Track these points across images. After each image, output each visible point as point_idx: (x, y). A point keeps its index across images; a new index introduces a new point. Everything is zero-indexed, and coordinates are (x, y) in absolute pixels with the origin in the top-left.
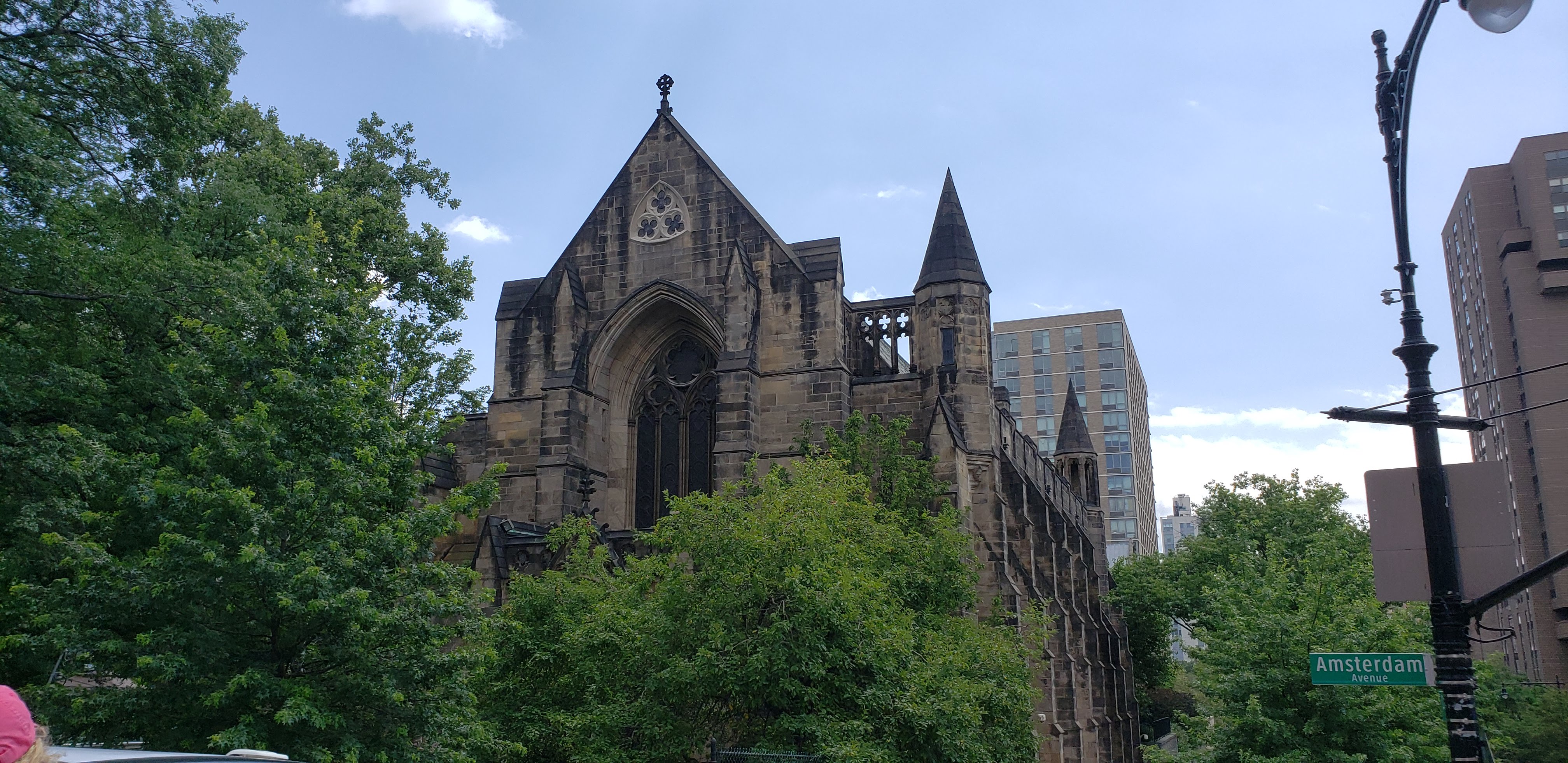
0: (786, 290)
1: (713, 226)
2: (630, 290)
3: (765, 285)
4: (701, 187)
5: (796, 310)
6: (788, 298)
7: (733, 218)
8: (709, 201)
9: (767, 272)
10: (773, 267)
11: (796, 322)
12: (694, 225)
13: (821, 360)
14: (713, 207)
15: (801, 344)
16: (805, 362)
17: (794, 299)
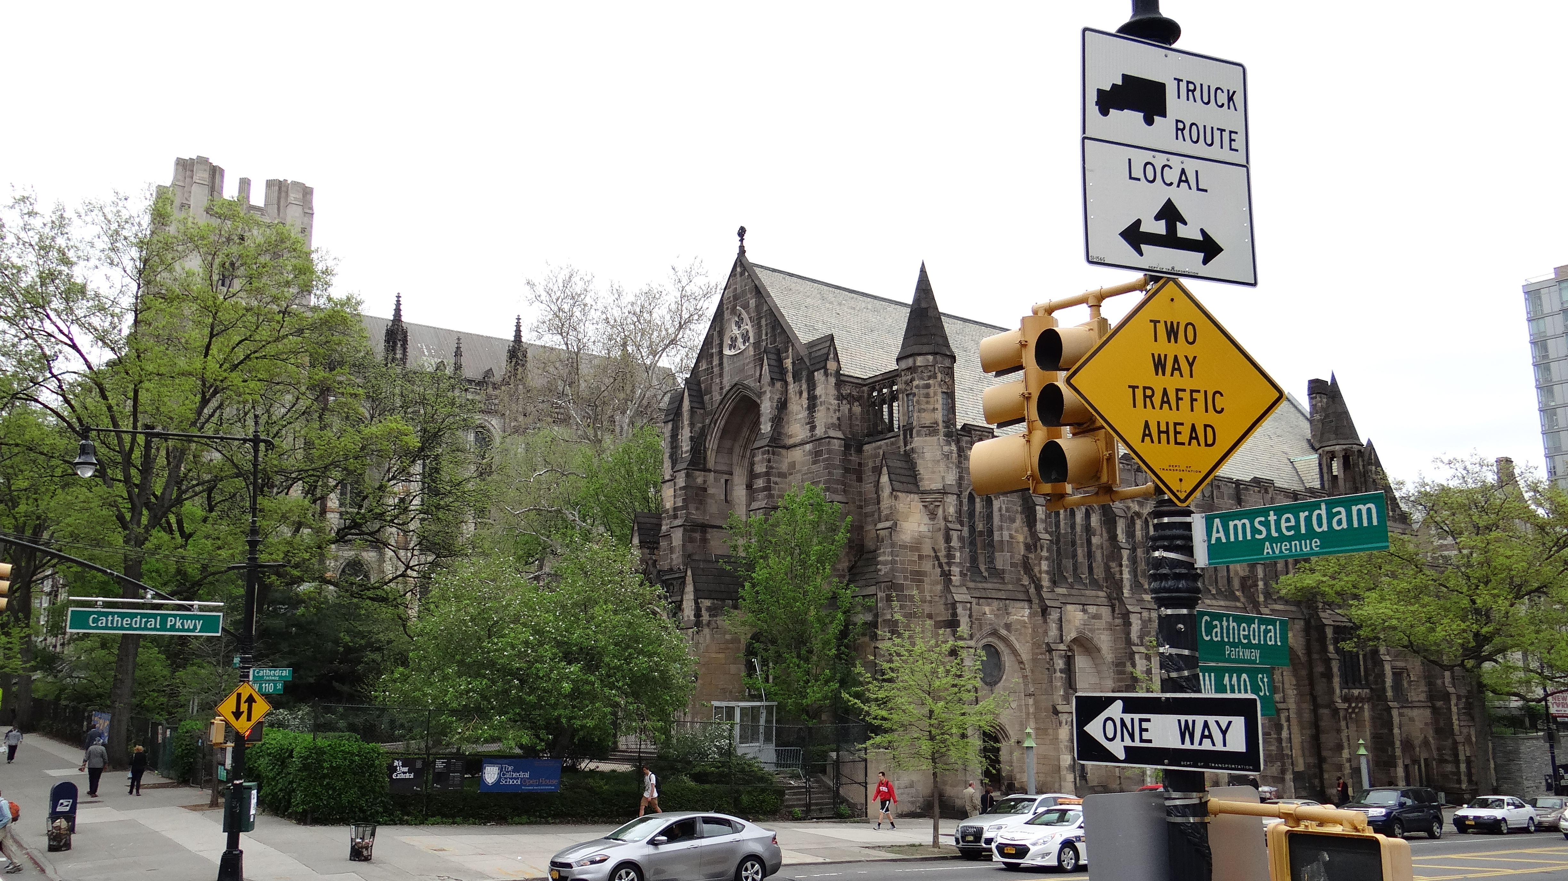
0: (800, 380)
1: (764, 337)
2: (725, 391)
3: (790, 379)
4: (758, 307)
5: (805, 395)
6: (801, 387)
7: (773, 329)
8: (762, 317)
9: (790, 367)
10: (793, 363)
11: (805, 403)
12: (755, 339)
13: (819, 432)
14: (763, 322)
15: (807, 421)
16: (809, 435)
17: (804, 387)
